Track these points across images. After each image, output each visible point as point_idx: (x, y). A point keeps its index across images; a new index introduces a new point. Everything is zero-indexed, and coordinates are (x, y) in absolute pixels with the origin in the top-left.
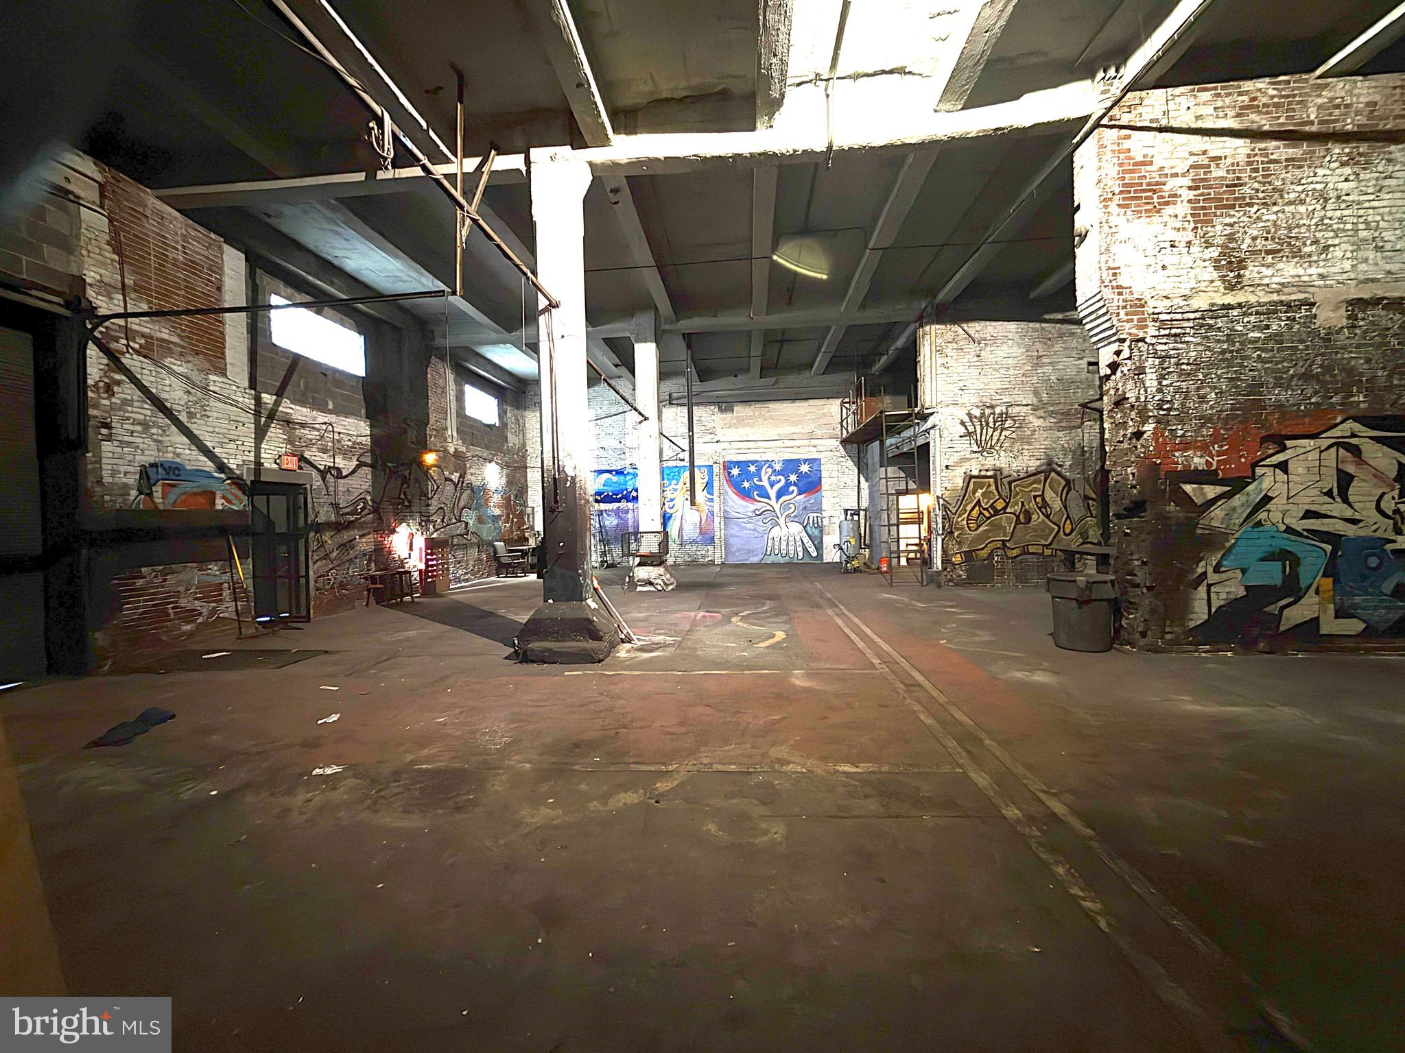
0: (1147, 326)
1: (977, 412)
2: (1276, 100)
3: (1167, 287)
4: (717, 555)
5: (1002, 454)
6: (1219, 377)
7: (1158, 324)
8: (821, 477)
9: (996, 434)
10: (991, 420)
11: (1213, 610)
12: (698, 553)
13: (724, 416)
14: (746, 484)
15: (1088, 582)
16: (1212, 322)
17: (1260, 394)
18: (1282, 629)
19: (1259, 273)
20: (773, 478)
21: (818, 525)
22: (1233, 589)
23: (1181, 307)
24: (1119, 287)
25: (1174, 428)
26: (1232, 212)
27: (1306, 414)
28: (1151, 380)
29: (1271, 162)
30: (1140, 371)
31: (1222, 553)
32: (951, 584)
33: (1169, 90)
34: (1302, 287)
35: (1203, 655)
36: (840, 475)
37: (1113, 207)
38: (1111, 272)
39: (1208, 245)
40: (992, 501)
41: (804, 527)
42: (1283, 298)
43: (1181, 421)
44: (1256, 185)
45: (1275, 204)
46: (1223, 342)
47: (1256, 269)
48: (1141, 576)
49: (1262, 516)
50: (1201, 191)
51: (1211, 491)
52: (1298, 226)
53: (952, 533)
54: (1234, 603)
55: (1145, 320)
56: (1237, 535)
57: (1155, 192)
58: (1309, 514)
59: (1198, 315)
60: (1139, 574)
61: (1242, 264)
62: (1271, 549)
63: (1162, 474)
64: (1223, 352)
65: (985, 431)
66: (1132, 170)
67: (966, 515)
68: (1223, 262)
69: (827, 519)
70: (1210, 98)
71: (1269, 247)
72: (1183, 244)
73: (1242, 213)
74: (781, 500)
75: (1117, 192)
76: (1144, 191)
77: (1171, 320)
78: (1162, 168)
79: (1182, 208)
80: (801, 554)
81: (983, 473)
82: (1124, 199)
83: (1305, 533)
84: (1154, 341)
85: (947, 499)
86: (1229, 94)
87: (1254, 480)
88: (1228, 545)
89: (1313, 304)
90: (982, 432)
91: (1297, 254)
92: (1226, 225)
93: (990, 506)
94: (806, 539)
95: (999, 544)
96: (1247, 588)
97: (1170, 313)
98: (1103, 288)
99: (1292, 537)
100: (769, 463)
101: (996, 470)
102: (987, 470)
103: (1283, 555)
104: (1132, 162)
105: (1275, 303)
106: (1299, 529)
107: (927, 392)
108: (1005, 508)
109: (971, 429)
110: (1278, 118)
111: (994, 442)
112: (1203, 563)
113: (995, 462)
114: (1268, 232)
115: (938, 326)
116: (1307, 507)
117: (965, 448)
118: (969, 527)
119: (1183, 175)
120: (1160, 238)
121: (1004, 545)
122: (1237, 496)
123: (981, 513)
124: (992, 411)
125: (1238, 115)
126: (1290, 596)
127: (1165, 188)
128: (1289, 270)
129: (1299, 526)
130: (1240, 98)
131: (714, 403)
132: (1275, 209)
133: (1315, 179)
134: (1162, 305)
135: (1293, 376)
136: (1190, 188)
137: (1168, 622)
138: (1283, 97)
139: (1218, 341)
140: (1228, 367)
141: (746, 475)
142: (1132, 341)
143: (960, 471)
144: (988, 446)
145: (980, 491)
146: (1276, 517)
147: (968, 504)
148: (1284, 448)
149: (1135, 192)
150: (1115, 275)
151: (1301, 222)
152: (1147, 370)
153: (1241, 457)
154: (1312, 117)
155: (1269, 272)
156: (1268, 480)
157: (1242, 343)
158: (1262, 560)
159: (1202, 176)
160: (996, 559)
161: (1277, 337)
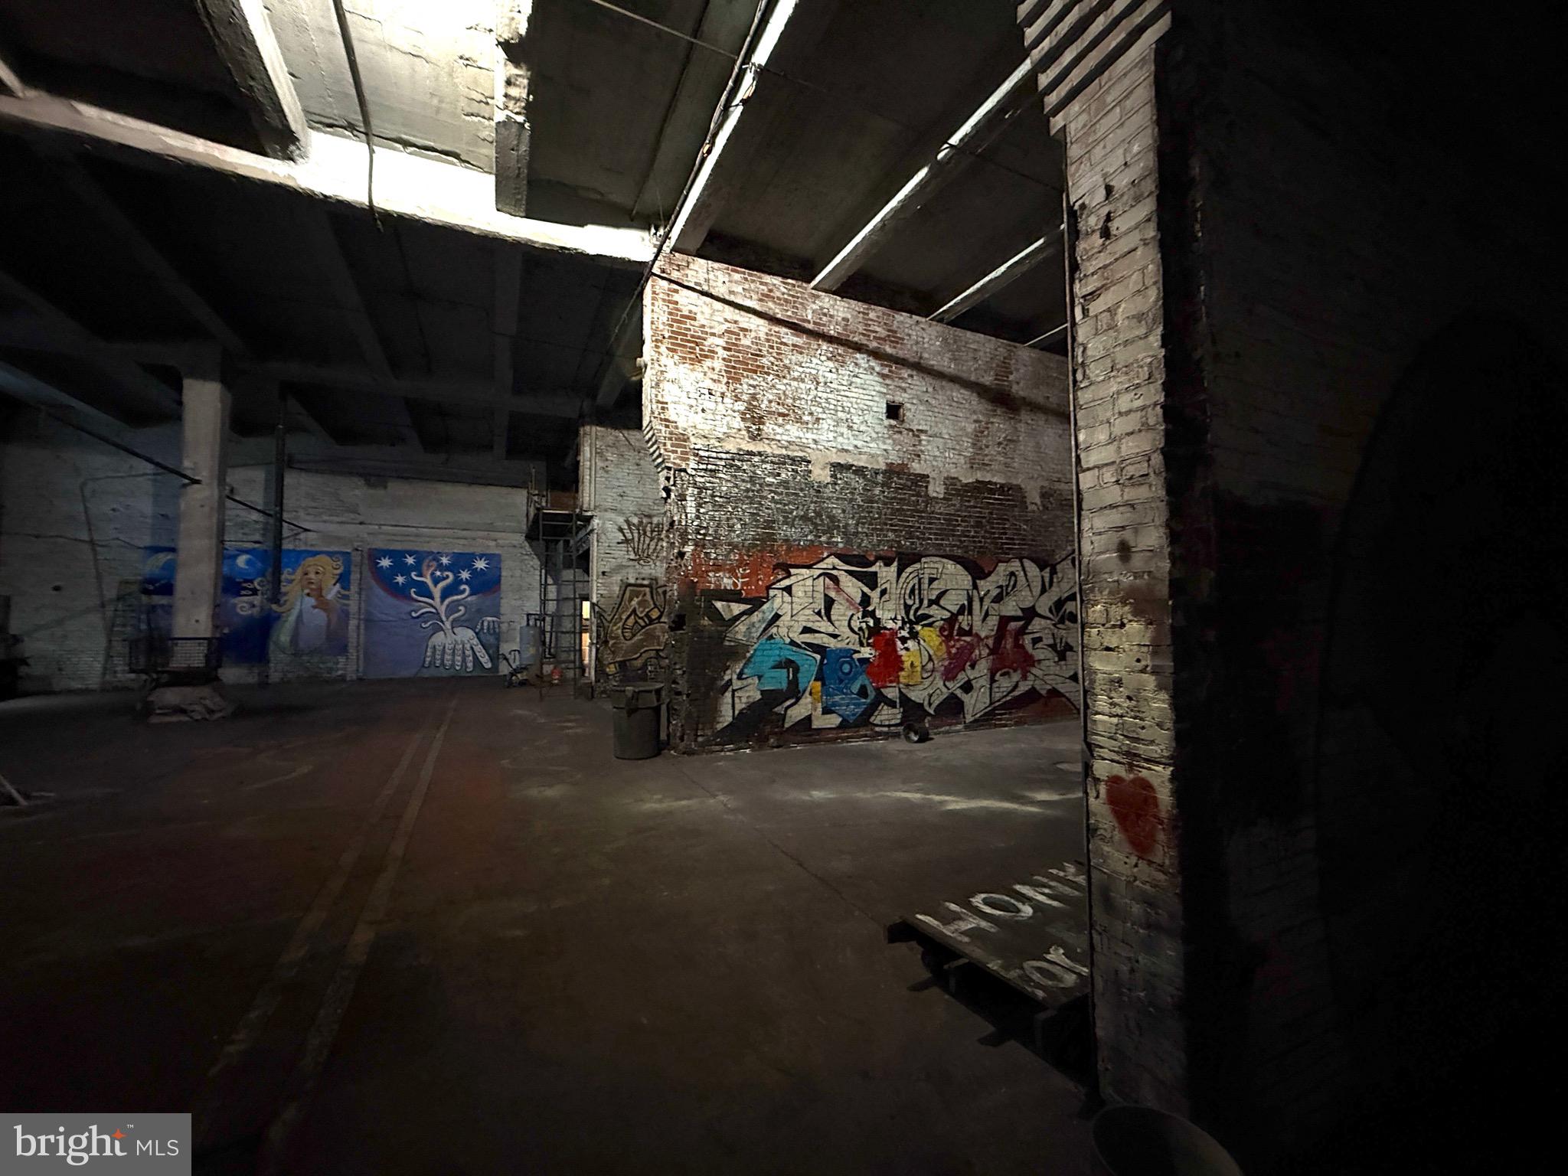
0: (688, 459)
1: (635, 520)
2: (786, 296)
3: (705, 427)
4: (352, 667)
5: (658, 564)
6: (744, 511)
7: (697, 459)
8: (500, 576)
9: (653, 543)
10: (648, 529)
11: (737, 712)
12: (321, 666)
13: (372, 491)
14: (400, 579)
15: (635, 692)
16: (739, 464)
17: (772, 528)
18: (787, 725)
19: (773, 430)
20: (438, 573)
21: (494, 631)
22: (751, 694)
23: (716, 447)
24: (666, 420)
25: (708, 551)
26: (755, 376)
27: (804, 548)
28: (691, 506)
29: (782, 343)
30: (682, 497)
31: (744, 661)
32: (604, 696)
33: (710, 262)
34: (803, 447)
35: (728, 753)
36: (524, 574)
37: (663, 349)
38: (660, 405)
39: (737, 399)
40: (647, 610)
41: (477, 634)
42: (790, 453)
43: (715, 546)
44: (772, 359)
45: (784, 377)
46: (747, 482)
47: (771, 426)
48: (682, 685)
49: (774, 630)
50: (732, 353)
51: (737, 608)
52: (800, 399)
53: (606, 642)
54: (751, 706)
55: (686, 453)
56: (756, 646)
57: (697, 344)
58: (806, 630)
59: (728, 456)
60: (680, 682)
61: (760, 421)
62: (778, 659)
63: (698, 591)
64: (747, 490)
65: (642, 539)
66: (679, 318)
67: (620, 624)
68: (748, 416)
69: (506, 625)
70: (740, 279)
71: (780, 411)
72: (718, 394)
73: (761, 379)
74: (447, 602)
75: (666, 336)
76: (689, 341)
77: (708, 457)
78: (703, 326)
79: (718, 364)
80: (470, 665)
81: (639, 582)
82: (672, 344)
83: (803, 646)
84: (694, 473)
85: (603, 607)
86: (753, 281)
87: (768, 600)
88: (748, 655)
89: (809, 462)
90: (639, 540)
91: (799, 420)
92: (750, 385)
93: (645, 615)
94: (479, 648)
95: (653, 654)
96: (763, 692)
97: (708, 451)
98: (652, 419)
99: (794, 649)
100: (436, 557)
101: (652, 579)
102: (643, 579)
103: (788, 664)
104: (679, 313)
105: (784, 457)
106: (799, 642)
107: (586, 495)
108: (660, 617)
109: (629, 536)
110: (787, 311)
111: (651, 551)
112: (729, 672)
113: (650, 571)
114: (780, 399)
115: (599, 428)
116: (804, 624)
117: (622, 554)
118: (624, 637)
119: (720, 336)
120: (701, 384)
121: (657, 654)
122: (756, 613)
123: (636, 622)
124: (649, 520)
125: (760, 300)
126: (792, 698)
127: (705, 343)
128: (794, 432)
129: (800, 639)
130: (762, 287)
131: (360, 475)
132: (785, 381)
133: (811, 365)
134: (700, 443)
135: (796, 517)
136: (725, 349)
137: (700, 726)
138: (790, 295)
139: (743, 481)
140: (751, 503)
141: (400, 567)
142: (675, 470)
143: (617, 578)
144: (645, 555)
145: (636, 600)
146: (783, 631)
147: (623, 612)
148: (789, 575)
149: (682, 340)
150: (663, 408)
151: (802, 396)
152: (688, 498)
153: (758, 580)
154: (809, 317)
155: (779, 430)
156: (778, 602)
157: (761, 485)
158: (774, 667)
159: (734, 341)
160: (649, 668)
161: (785, 484)
